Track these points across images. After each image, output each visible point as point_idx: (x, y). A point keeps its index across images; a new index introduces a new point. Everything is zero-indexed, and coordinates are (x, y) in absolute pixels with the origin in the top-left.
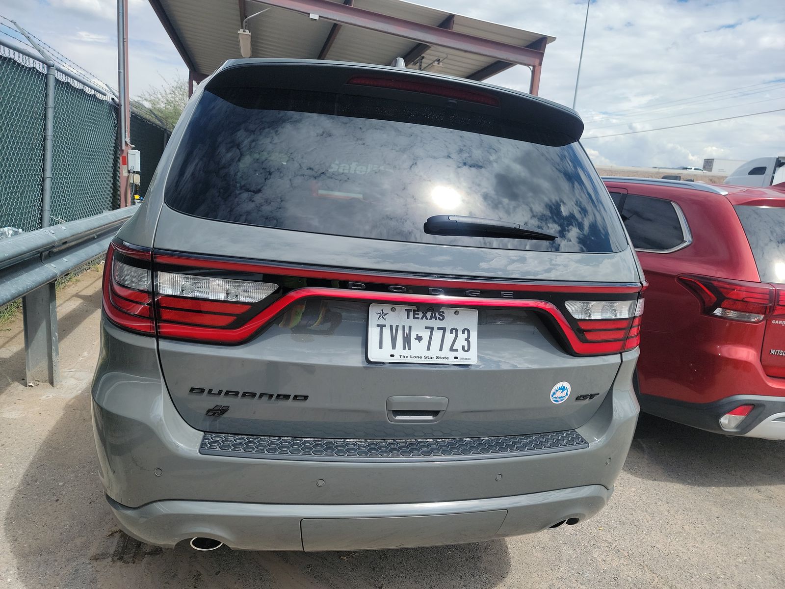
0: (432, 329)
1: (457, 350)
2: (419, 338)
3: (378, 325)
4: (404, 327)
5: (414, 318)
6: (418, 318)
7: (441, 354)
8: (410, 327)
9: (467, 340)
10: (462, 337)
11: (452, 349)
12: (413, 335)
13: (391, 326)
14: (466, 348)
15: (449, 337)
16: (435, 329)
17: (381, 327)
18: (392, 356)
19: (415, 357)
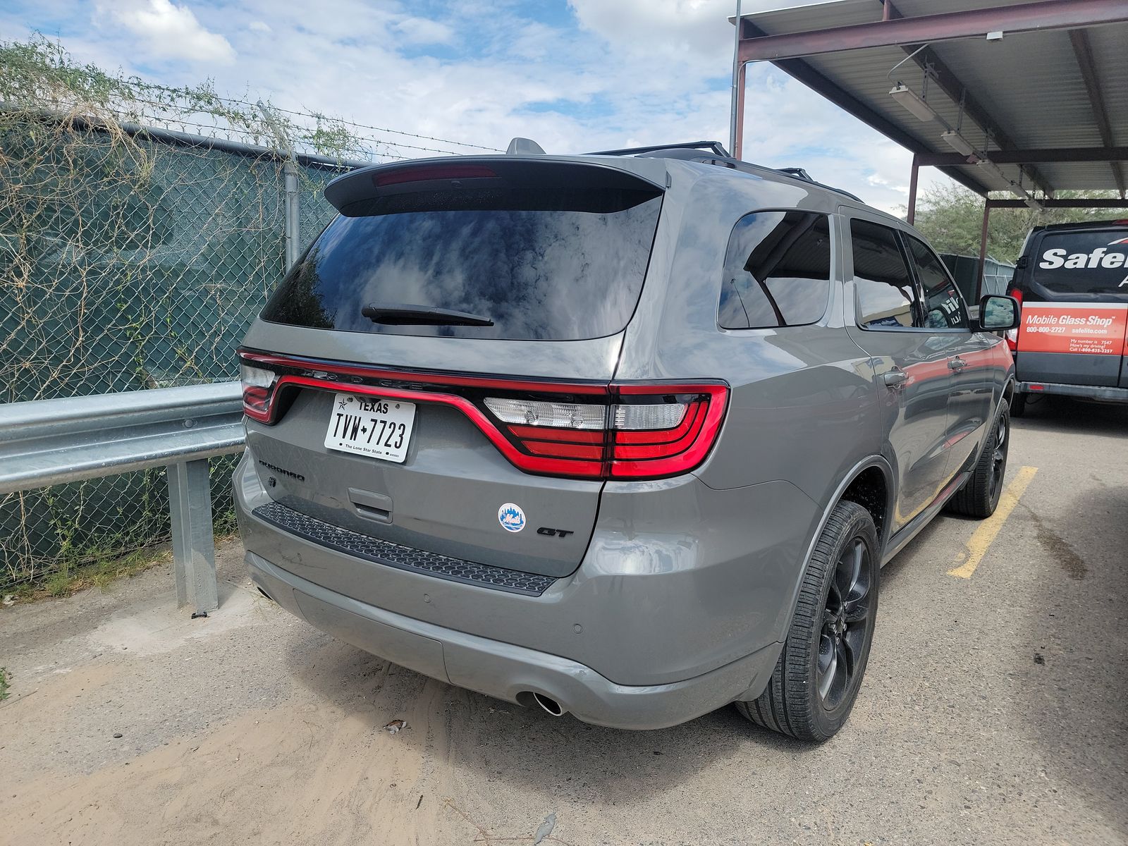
0: (375, 421)
1: (390, 446)
2: (364, 430)
3: (338, 414)
4: (356, 418)
5: (365, 409)
6: (367, 410)
7: (378, 448)
8: (360, 419)
9: (401, 436)
10: (398, 432)
11: (386, 445)
12: (361, 427)
13: (347, 416)
14: (398, 445)
15: (388, 431)
16: (378, 422)
17: (340, 415)
18: (341, 444)
19: (357, 448)
